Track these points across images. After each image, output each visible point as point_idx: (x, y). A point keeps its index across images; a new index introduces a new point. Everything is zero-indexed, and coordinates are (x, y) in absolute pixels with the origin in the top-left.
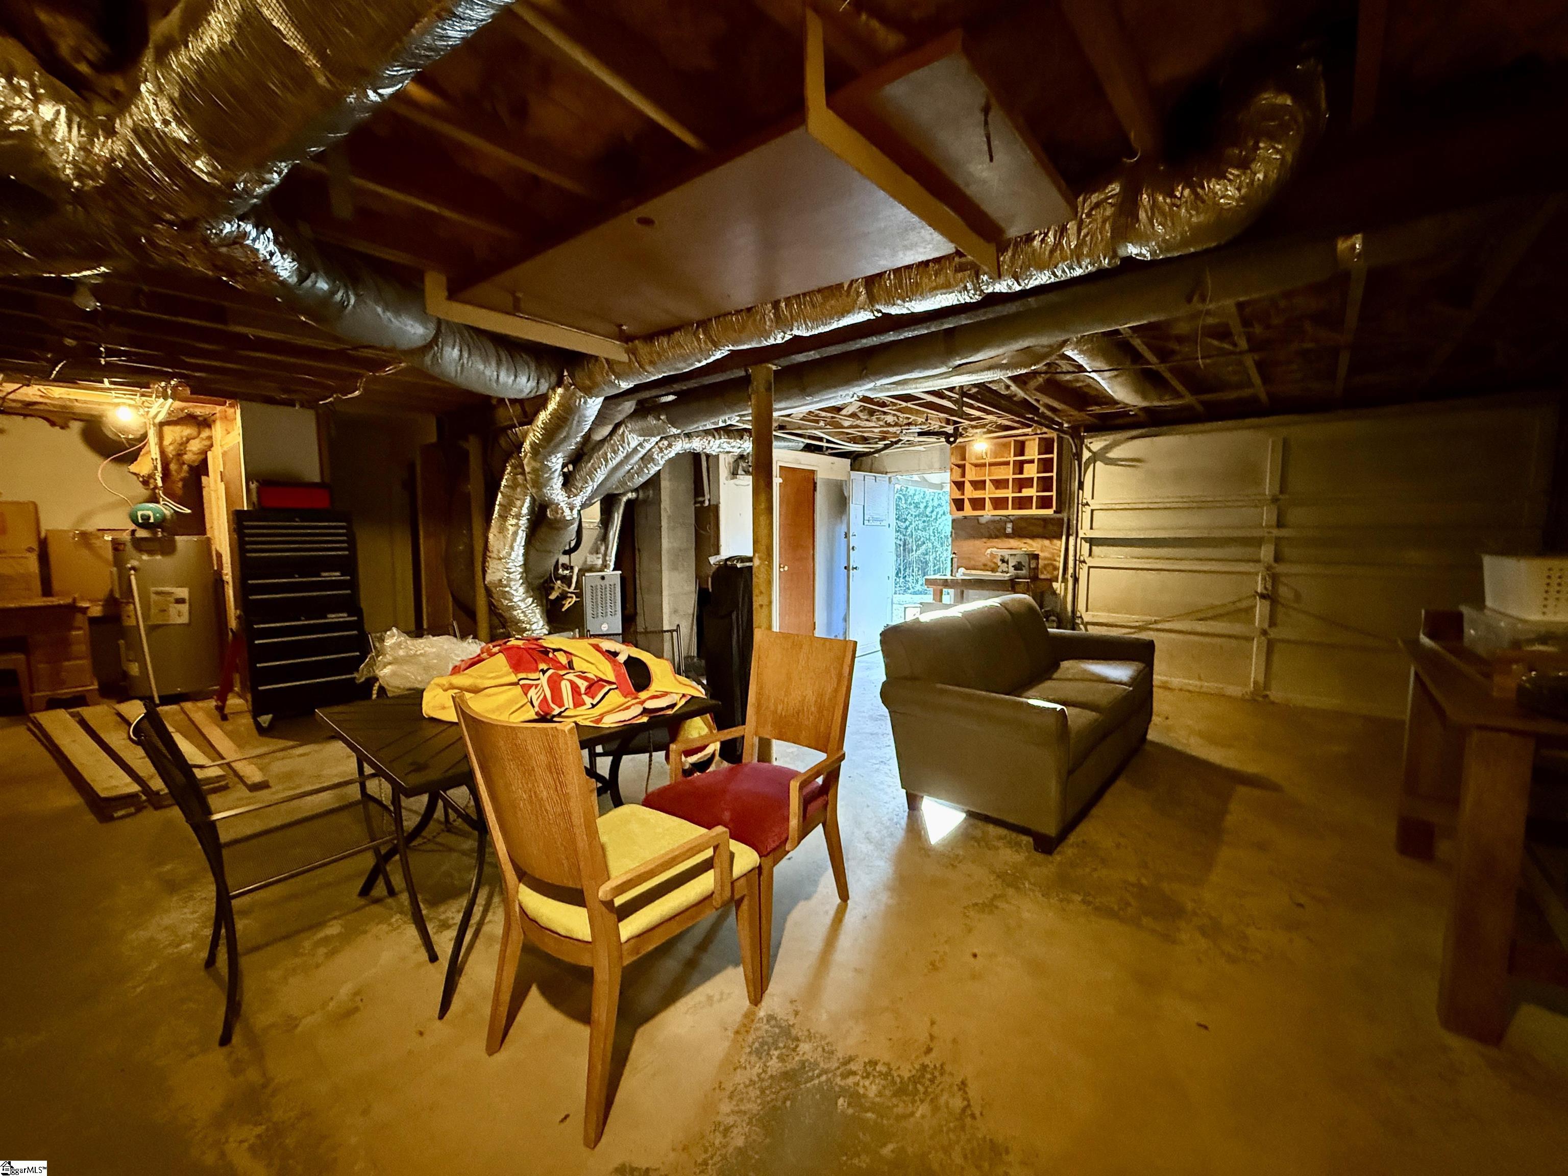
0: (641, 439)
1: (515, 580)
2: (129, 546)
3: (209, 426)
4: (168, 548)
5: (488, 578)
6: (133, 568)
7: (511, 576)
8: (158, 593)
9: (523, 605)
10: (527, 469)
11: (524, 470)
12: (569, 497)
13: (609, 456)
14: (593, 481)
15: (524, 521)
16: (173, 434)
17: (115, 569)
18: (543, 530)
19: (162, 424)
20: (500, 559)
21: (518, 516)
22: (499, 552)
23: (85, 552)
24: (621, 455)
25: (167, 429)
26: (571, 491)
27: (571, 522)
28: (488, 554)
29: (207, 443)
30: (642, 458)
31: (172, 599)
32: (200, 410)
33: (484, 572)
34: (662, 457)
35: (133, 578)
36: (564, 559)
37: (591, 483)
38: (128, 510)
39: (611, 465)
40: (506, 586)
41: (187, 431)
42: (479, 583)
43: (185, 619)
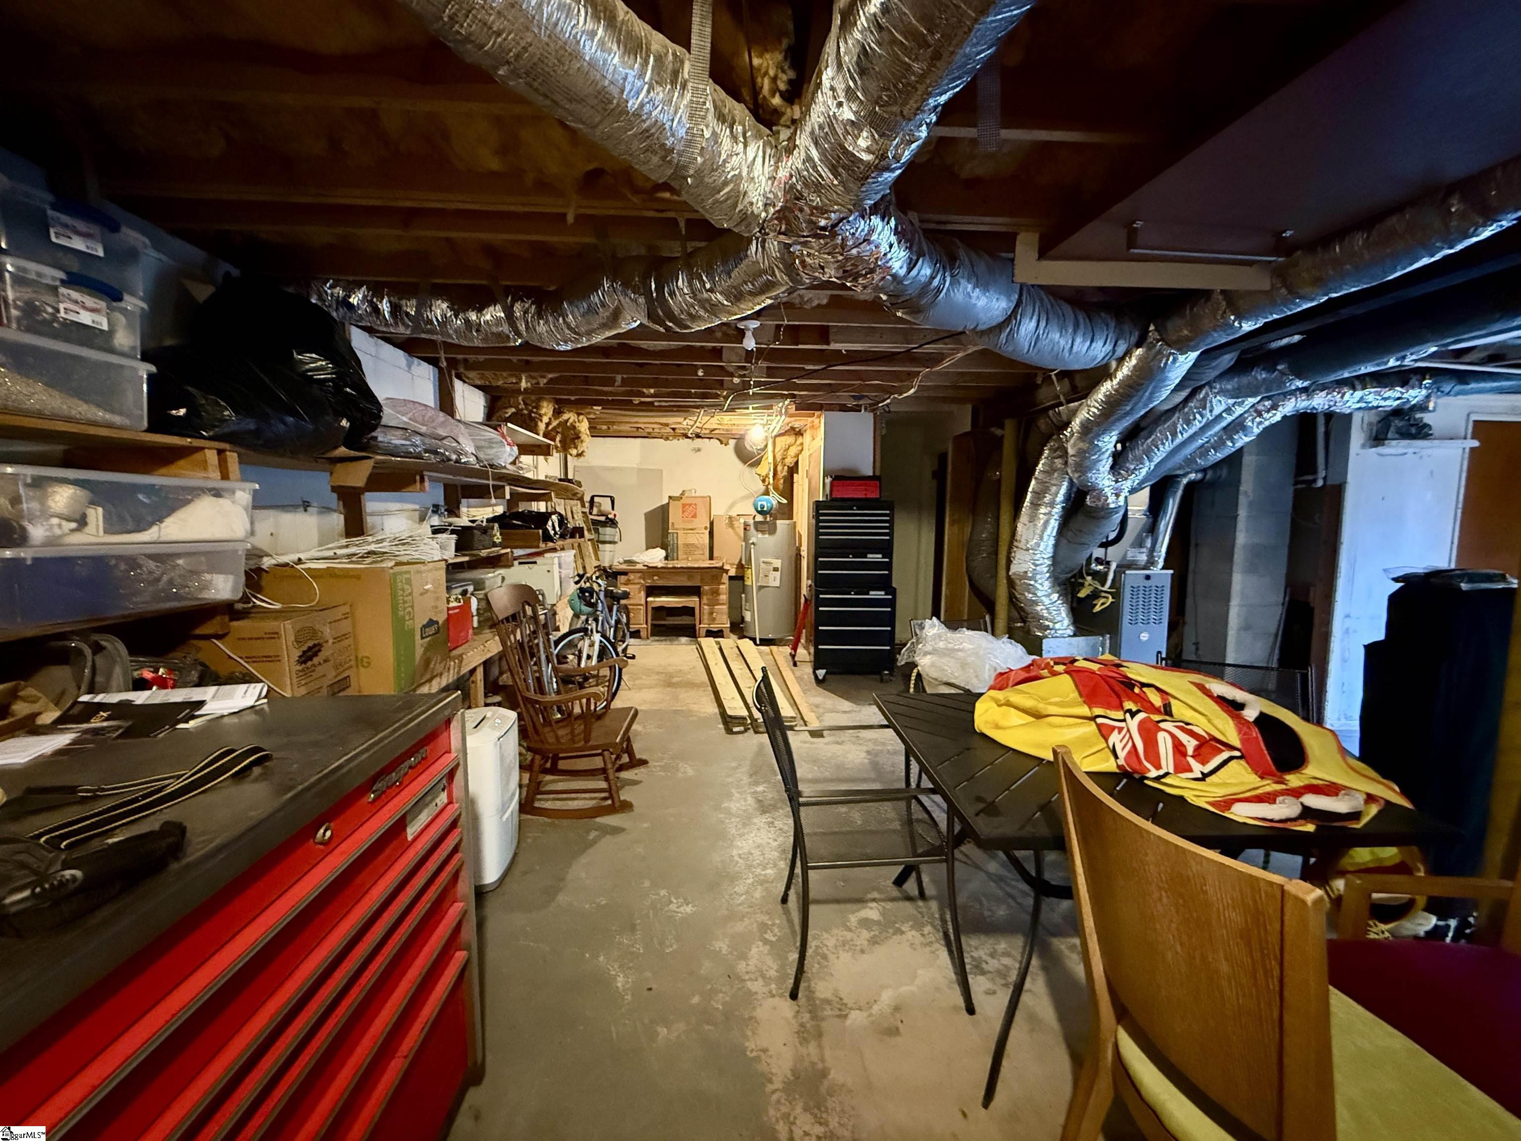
0: (1231, 401)
1: (1041, 573)
2: (752, 527)
3: (802, 435)
4: (772, 530)
5: (1014, 569)
6: (753, 543)
7: (1038, 568)
8: (764, 562)
9: (1046, 601)
10: (1071, 451)
11: (1067, 453)
12: (1117, 481)
13: (1179, 428)
14: (1150, 461)
15: (1057, 510)
16: (783, 442)
17: (744, 544)
18: (1080, 518)
19: (776, 436)
20: (1027, 550)
21: (1052, 504)
22: (1027, 542)
23: (730, 530)
24: (1197, 425)
25: (778, 439)
26: (1119, 474)
27: (1115, 510)
28: (1015, 544)
29: (800, 448)
30: (1225, 428)
31: (772, 568)
32: (798, 423)
33: (1009, 562)
34: (1260, 423)
35: (752, 551)
36: (1099, 553)
37: (1147, 464)
38: (752, 500)
39: (1180, 439)
40: (1030, 579)
41: (790, 439)
42: (1002, 573)
43: (777, 584)
